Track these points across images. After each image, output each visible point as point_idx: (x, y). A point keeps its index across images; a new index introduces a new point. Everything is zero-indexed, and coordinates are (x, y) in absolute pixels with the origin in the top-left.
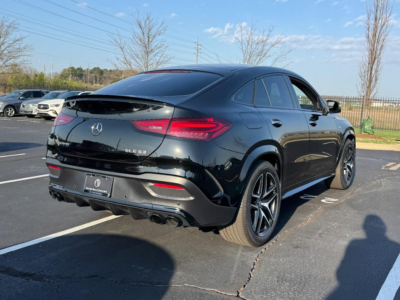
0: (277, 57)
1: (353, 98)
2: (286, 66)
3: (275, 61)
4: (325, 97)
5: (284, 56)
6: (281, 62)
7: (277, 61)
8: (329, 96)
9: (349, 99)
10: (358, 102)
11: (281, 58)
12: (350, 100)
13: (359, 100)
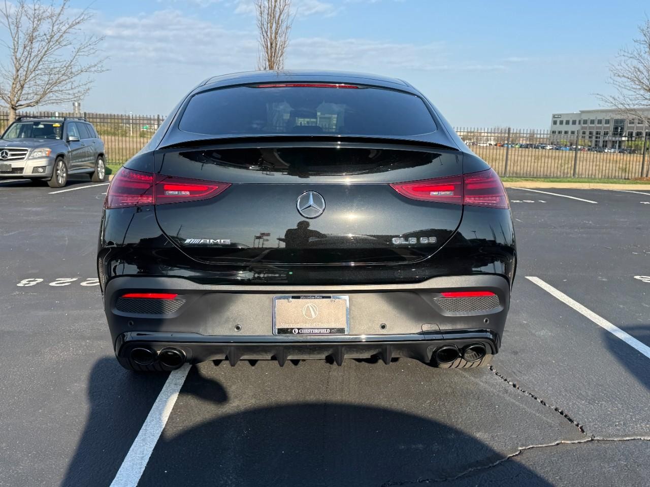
0: (79, 47)
1: (140, 117)
2: (98, 63)
3: (78, 54)
4: (94, 116)
5: (92, 47)
6: (87, 56)
7: (80, 54)
8: (107, 115)
9: (136, 120)
10: (148, 124)
11: (86, 49)
12: (138, 121)
13: (149, 121)
